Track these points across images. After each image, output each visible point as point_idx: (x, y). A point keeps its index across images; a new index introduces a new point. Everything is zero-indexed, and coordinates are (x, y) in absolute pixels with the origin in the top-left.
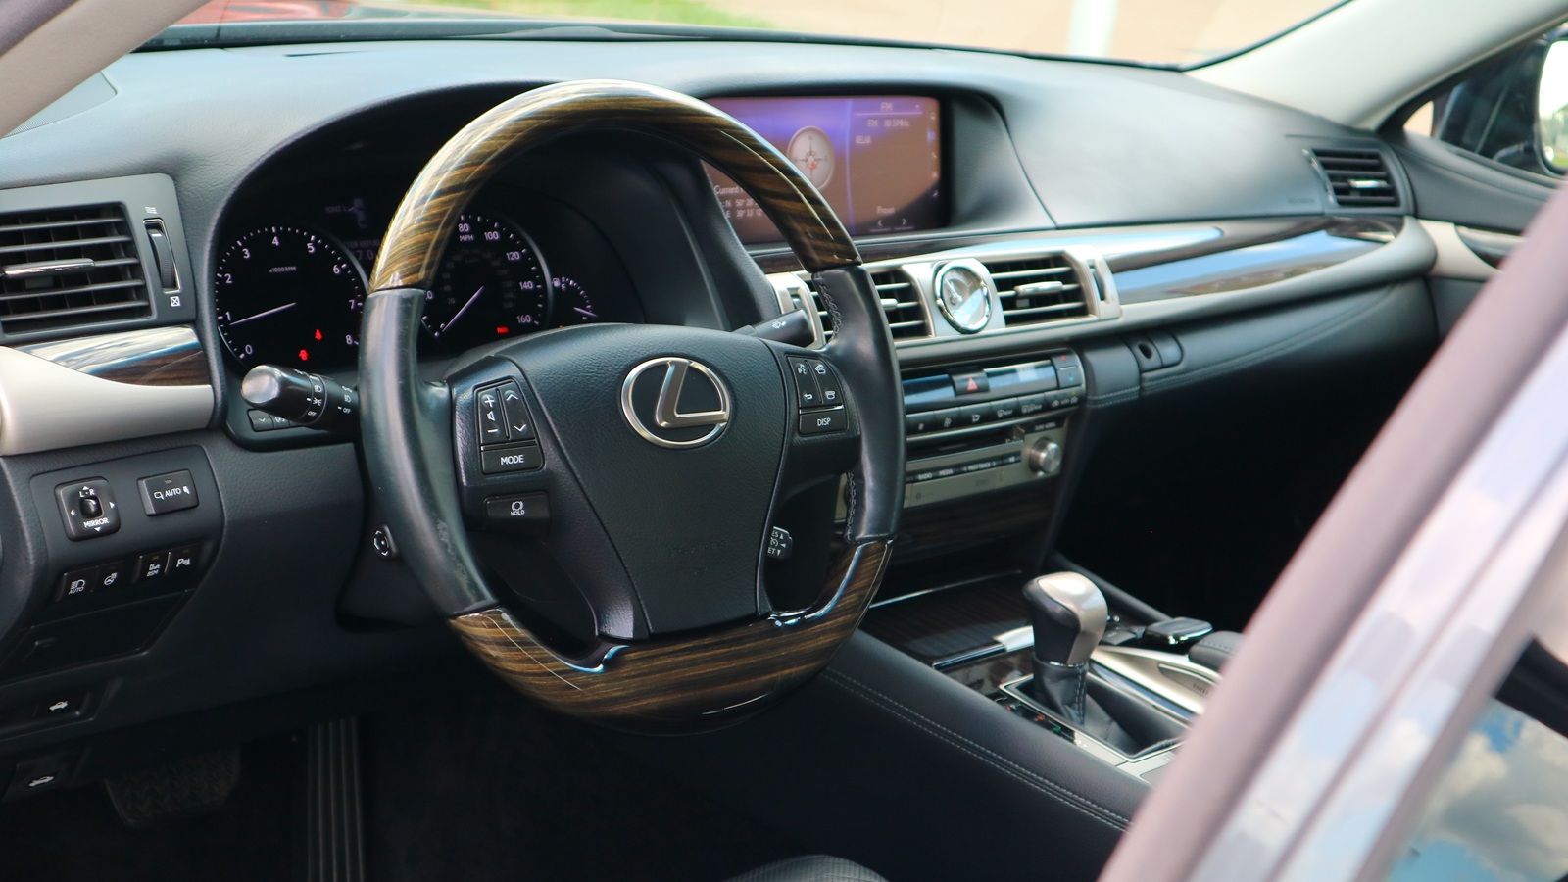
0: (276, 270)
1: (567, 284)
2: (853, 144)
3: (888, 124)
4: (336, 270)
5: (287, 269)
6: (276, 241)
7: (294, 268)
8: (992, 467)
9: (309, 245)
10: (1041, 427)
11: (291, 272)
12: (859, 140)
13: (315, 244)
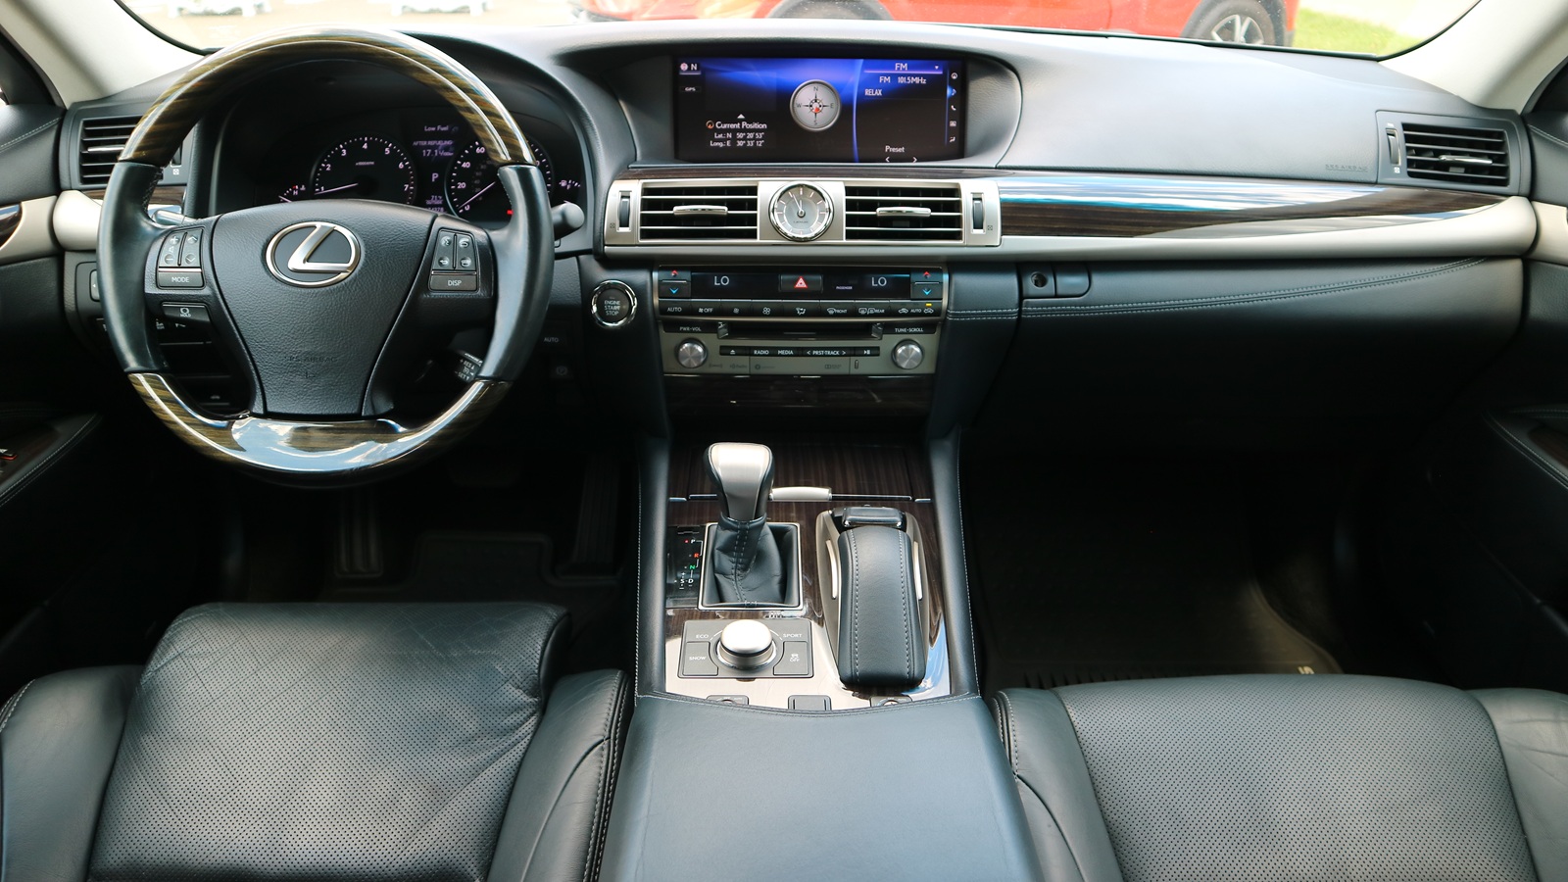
0: (360, 163)
1: (572, 185)
2: (861, 96)
3: (902, 80)
4: (401, 165)
5: (368, 163)
6: (365, 146)
7: (372, 163)
8: (841, 355)
9: (387, 149)
10: (904, 330)
11: (371, 166)
12: (868, 92)
13: (391, 149)
